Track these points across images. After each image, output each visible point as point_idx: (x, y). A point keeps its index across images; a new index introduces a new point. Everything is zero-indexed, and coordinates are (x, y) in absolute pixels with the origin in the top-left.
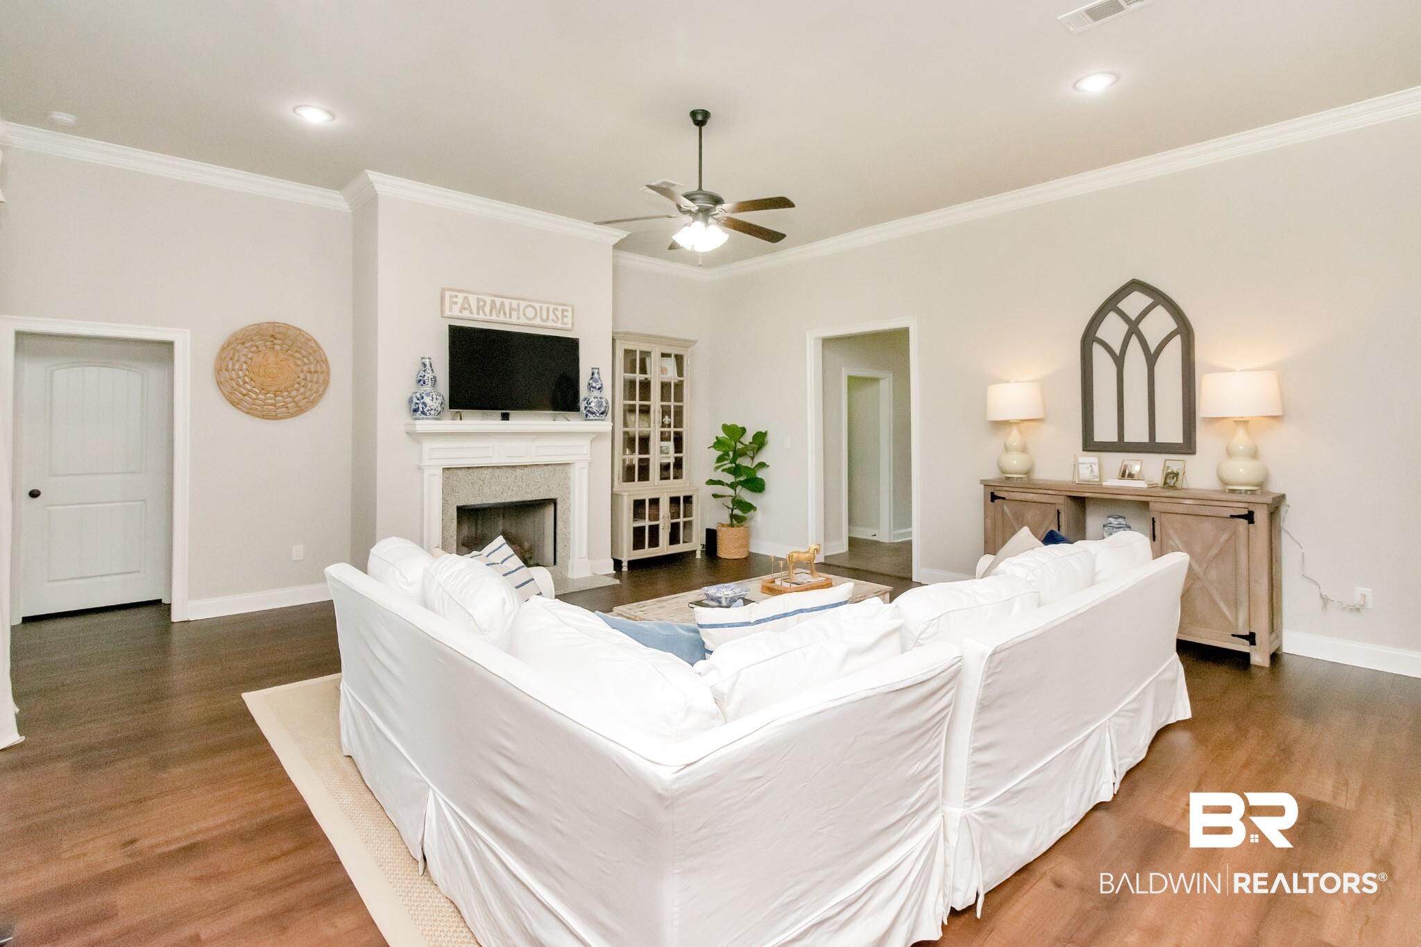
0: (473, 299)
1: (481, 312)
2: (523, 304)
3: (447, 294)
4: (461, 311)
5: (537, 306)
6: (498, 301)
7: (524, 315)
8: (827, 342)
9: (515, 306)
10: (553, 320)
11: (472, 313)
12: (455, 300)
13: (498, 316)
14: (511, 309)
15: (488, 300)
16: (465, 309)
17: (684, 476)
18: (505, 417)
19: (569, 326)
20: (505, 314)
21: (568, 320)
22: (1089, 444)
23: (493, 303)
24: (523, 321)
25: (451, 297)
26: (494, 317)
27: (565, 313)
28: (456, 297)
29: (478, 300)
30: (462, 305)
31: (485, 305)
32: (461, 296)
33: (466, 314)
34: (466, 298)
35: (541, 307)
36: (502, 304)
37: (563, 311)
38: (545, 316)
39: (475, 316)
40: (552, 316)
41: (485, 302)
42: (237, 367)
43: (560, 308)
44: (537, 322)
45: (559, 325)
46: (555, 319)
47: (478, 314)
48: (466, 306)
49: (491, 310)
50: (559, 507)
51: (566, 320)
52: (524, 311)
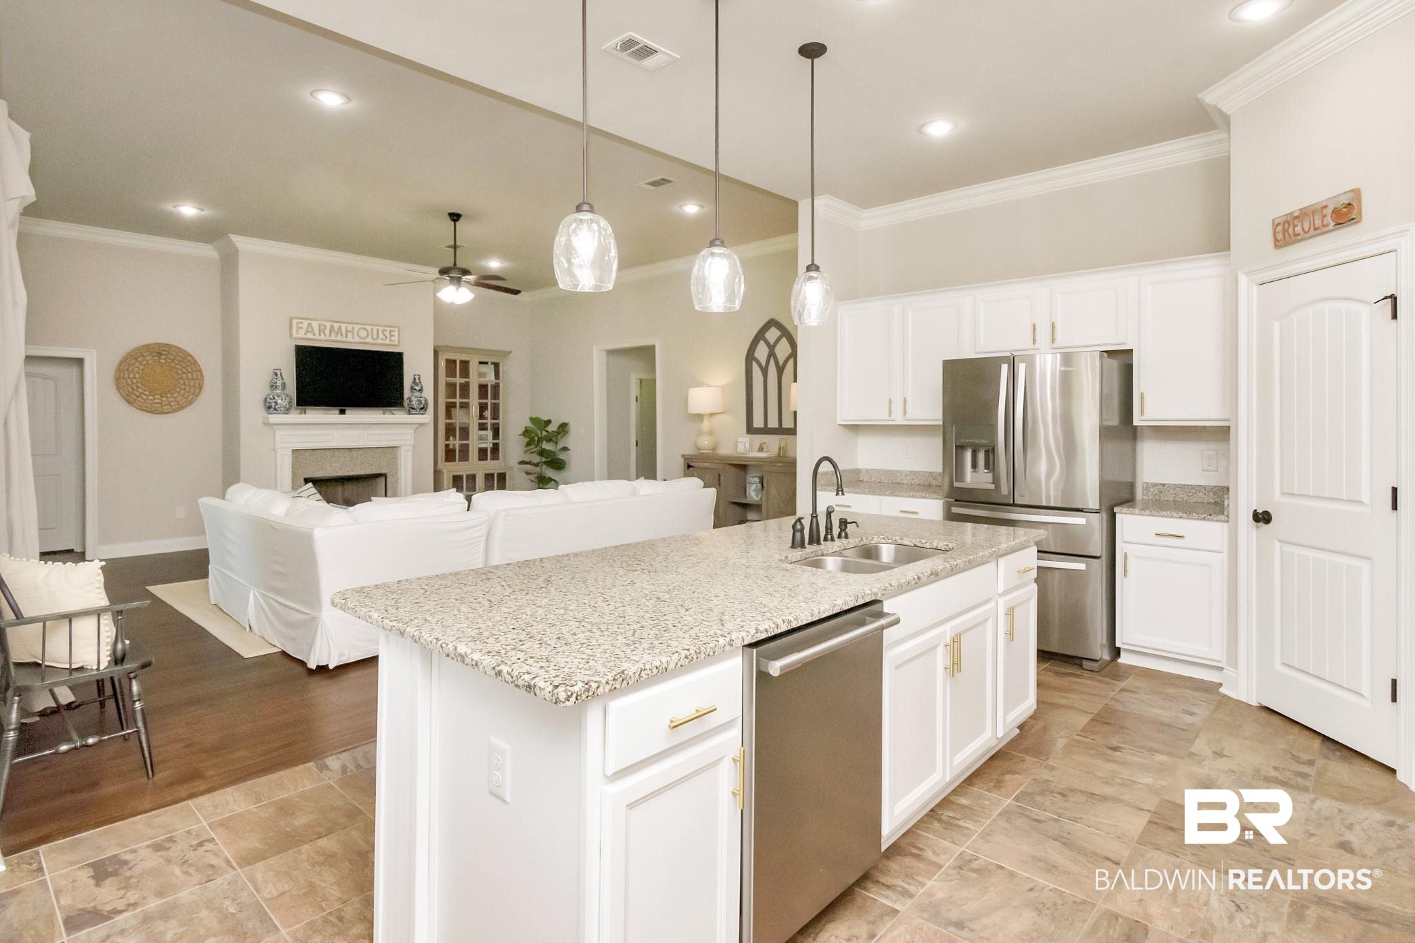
0: (315, 325)
1: (322, 334)
2: (357, 327)
3: (295, 322)
4: (306, 334)
5: (369, 328)
6: (336, 326)
7: (358, 335)
8: (610, 352)
9: (350, 329)
10: (382, 339)
11: (314, 335)
12: (300, 325)
13: (337, 337)
14: (347, 331)
15: (328, 325)
16: (309, 332)
17: (500, 458)
18: (343, 412)
19: (396, 343)
20: (342, 334)
21: (395, 338)
22: (751, 430)
23: (332, 327)
24: (357, 339)
25: (298, 323)
26: (333, 337)
27: (393, 333)
28: (302, 323)
29: (320, 325)
30: (307, 329)
31: (325, 329)
32: (306, 323)
33: (310, 336)
34: (309, 324)
35: (372, 330)
36: (340, 328)
37: (390, 331)
38: (375, 336)
39: (317, 337)
40: (381, 335)
41: (325, 327)
42: (132, 376)
43: (388, 329)
44: (369, 340)
45: (387, 342)
46: (384, 337)
47: (320, 335)
48: (310, 330)
49: (330, 333)
50: (388, 480)
51: (393, 338)
52: (358, 333)
